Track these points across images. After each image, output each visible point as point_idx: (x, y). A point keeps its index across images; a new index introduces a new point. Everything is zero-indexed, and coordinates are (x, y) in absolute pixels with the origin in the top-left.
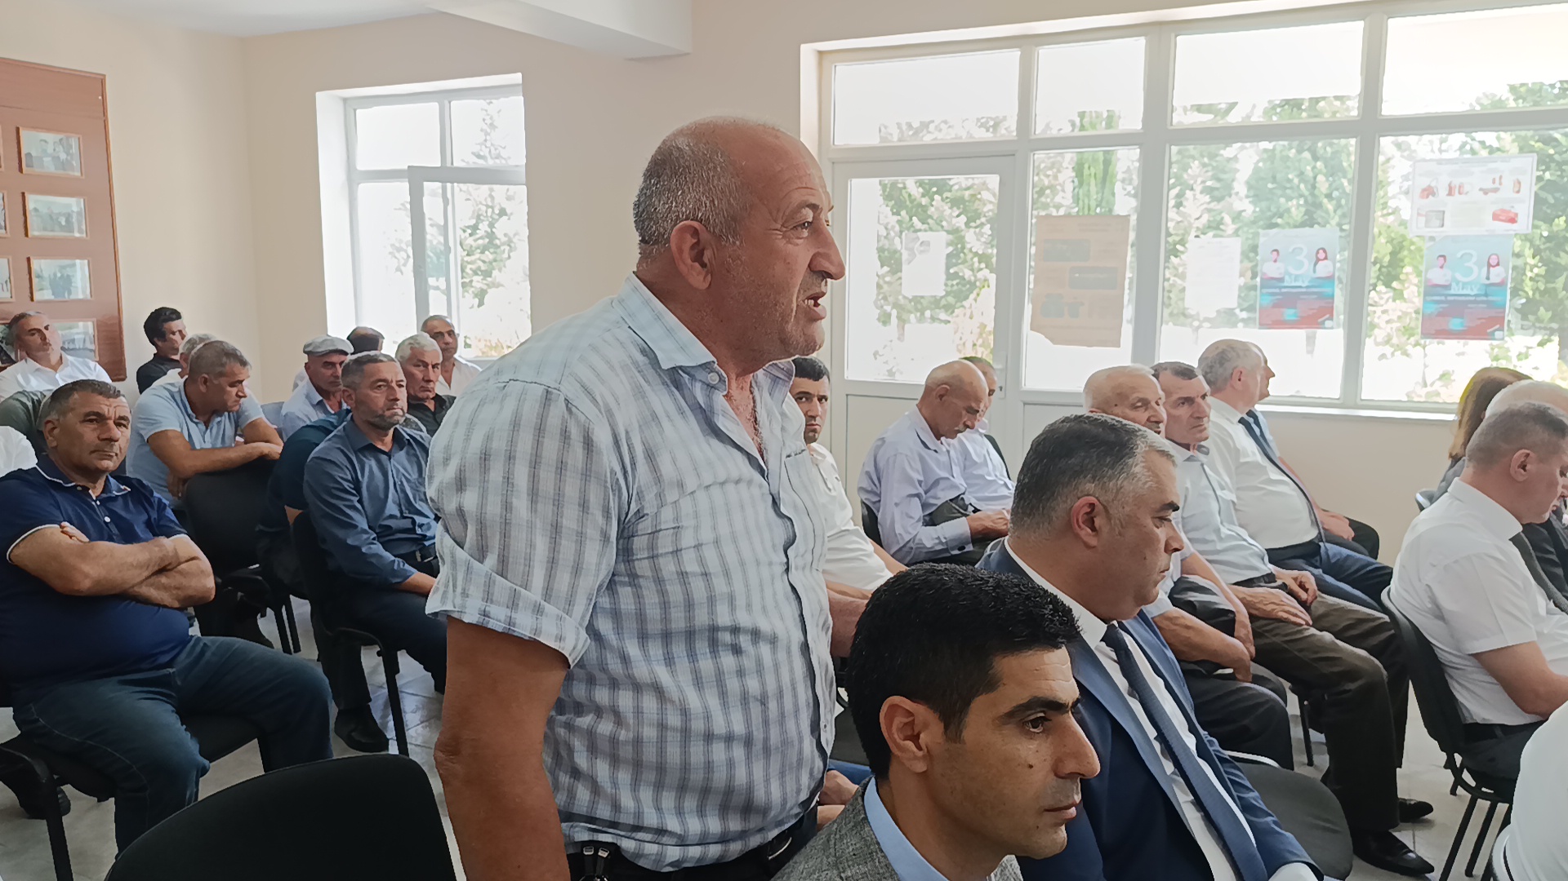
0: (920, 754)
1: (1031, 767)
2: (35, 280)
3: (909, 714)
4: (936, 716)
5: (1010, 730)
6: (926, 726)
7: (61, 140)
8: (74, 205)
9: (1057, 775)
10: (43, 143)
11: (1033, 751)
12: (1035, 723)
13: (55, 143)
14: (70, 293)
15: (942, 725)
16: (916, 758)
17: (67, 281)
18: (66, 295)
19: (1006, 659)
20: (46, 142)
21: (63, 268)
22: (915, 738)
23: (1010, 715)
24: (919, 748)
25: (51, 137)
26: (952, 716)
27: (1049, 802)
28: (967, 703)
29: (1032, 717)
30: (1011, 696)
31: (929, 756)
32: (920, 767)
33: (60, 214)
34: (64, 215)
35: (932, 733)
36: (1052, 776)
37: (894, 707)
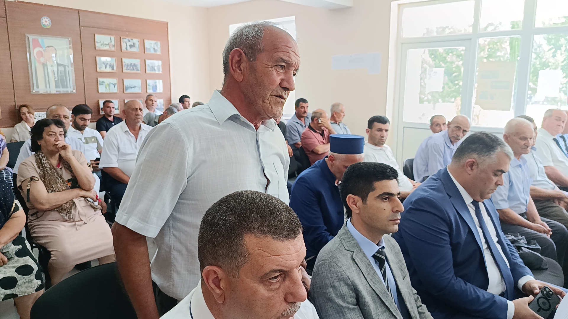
0: (357, 208)
1: (385, 209)
3: (354, 199)
4: (360, 198)
5: (379, 200)
6: (358, 201)
9: (393, 212)
10: (151, 44)
11: (386, 206)
12: (386, 199)
13: (154, 44)
14: (157, 90)
15: (362, 201)
16: (356, 209)
17: (156, 87)
19: (377, 183)
21: (155, 83)
22: (356, 205)
23: (378, 197)
24: (357, 207)
25: (153, 42)
26: (364, 199)
27: (391, 218)
28: (368, 195)
29: (384, 197)
30: (378, 192)
31: (359, 209)
32: (358, 212)
35: (360, 203)
36: (391, 212)
37: (349, 197)
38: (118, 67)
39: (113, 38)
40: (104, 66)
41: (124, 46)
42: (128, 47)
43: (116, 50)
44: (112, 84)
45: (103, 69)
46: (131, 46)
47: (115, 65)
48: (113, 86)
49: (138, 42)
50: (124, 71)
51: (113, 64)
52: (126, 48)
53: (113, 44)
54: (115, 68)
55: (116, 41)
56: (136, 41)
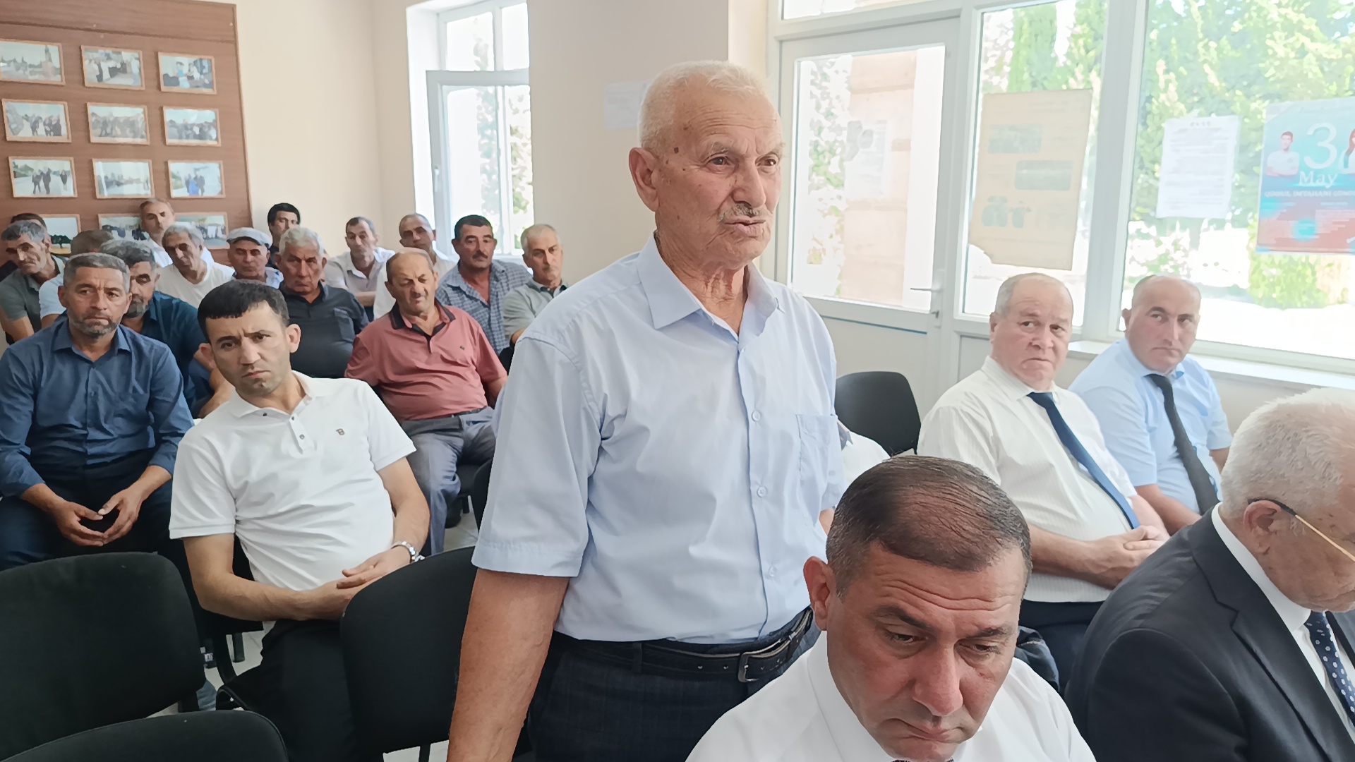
2: (172, 180)
7: (195, 62)
8: (209, 115)
10: (179, 65)
13: (190, 65)
14: (203, 191)
17: (200, 182)
18: (200, 192)
20: (181, 64)
21: (196, 170)
25: (186, 60)
33: (193, 125)
34: (198, 125)
38: (73, 128)
39: (54, 50)
40: (27, 126)
41: (90, 70)
42: (106, 75)
43: (64, 83)
44: (55, 173)
45: (25, 134)
46: (113, 72)
47: (63, 123)
48: (59, 178)
49: (139, 59)
50: (94, 139)
51: (59, 121)
52: (100, 78)
53: (57, 65)
54: (64, 131)
55: (65, 57)
56: (130, 57)
